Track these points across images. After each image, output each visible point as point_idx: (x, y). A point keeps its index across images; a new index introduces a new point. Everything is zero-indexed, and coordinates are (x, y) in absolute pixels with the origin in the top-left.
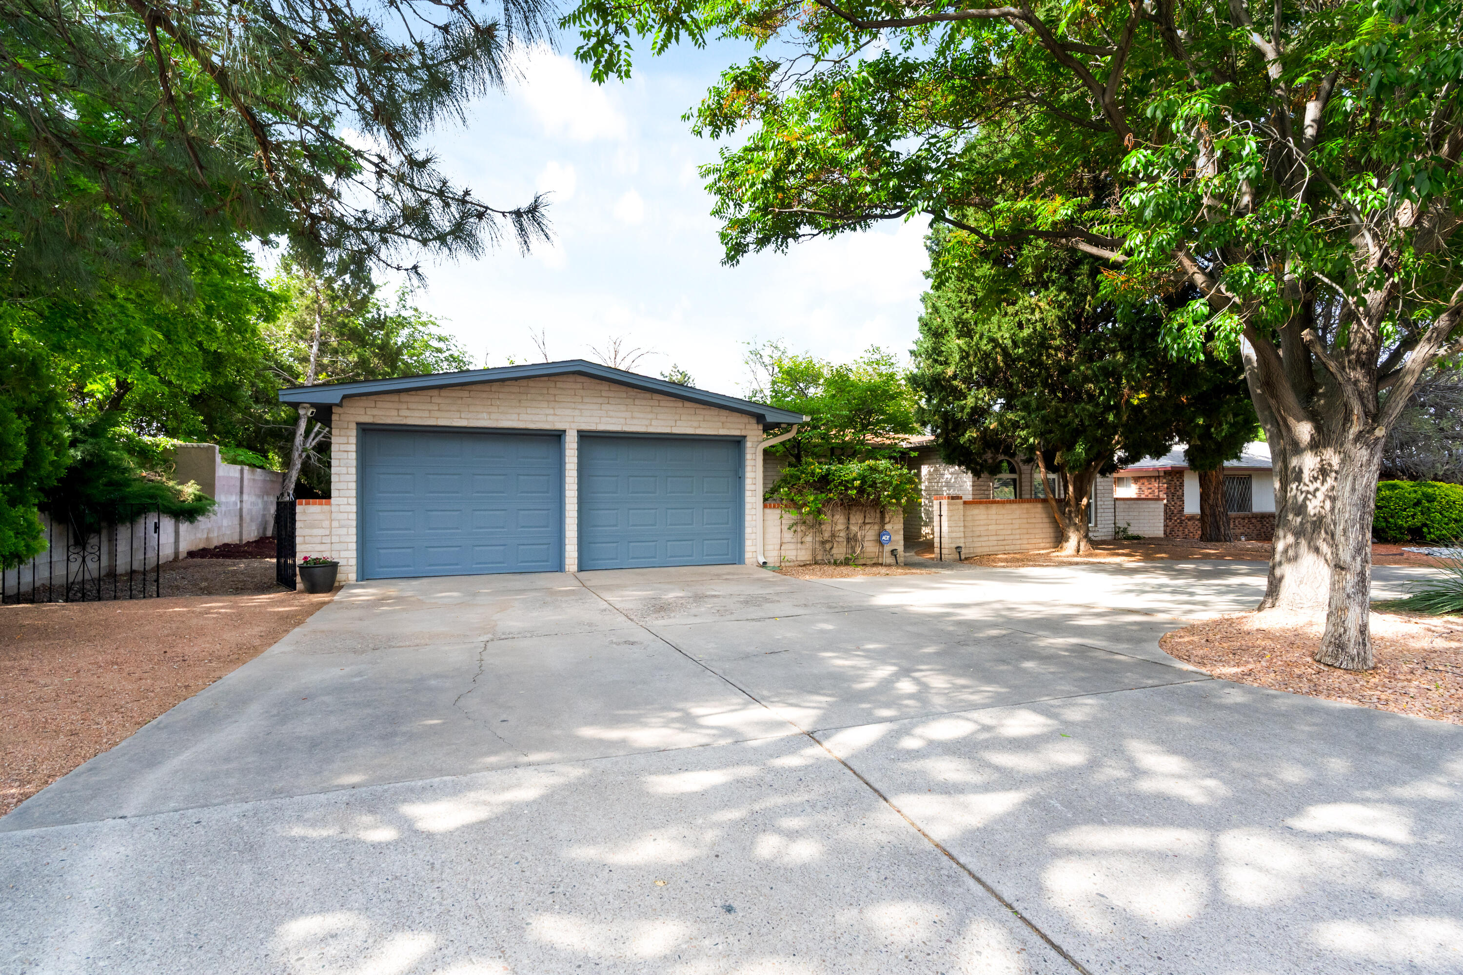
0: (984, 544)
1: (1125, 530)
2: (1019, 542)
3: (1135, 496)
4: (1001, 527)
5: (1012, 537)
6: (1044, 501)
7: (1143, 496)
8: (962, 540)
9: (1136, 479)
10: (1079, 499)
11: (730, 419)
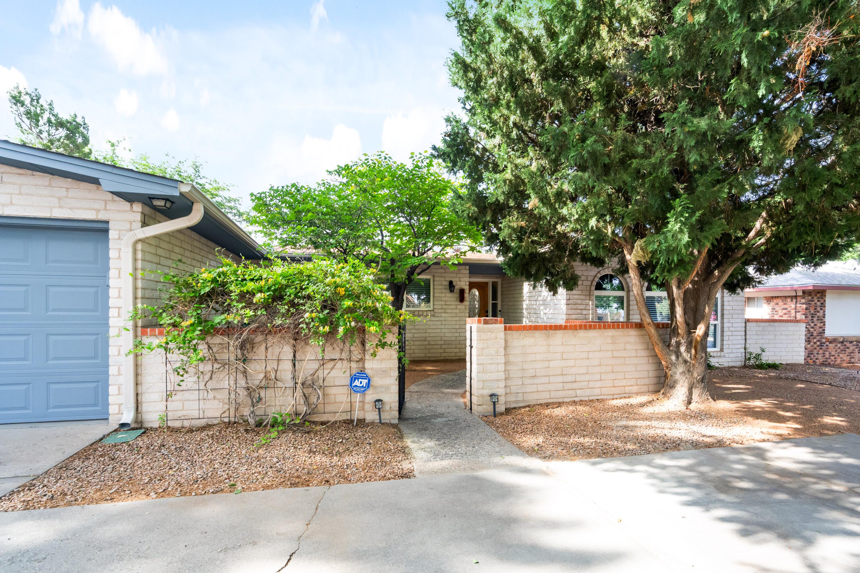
0: (541, 388)
1: (758, 357)
2: (598, 384)
3: (767, 317)
4: (571, 363)
5: (587, 377)
6: (640, 326)
7: (776, 317)
8: (502, 384)
9: (769, 299)
10: (691, 327)
11: (72, 193)
